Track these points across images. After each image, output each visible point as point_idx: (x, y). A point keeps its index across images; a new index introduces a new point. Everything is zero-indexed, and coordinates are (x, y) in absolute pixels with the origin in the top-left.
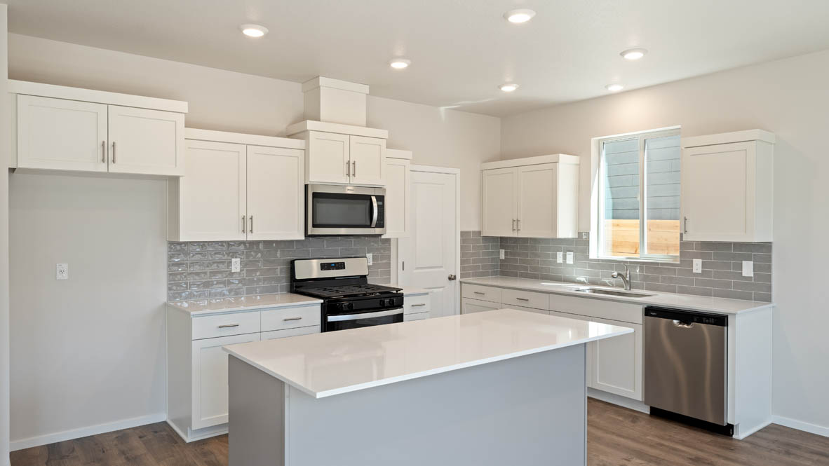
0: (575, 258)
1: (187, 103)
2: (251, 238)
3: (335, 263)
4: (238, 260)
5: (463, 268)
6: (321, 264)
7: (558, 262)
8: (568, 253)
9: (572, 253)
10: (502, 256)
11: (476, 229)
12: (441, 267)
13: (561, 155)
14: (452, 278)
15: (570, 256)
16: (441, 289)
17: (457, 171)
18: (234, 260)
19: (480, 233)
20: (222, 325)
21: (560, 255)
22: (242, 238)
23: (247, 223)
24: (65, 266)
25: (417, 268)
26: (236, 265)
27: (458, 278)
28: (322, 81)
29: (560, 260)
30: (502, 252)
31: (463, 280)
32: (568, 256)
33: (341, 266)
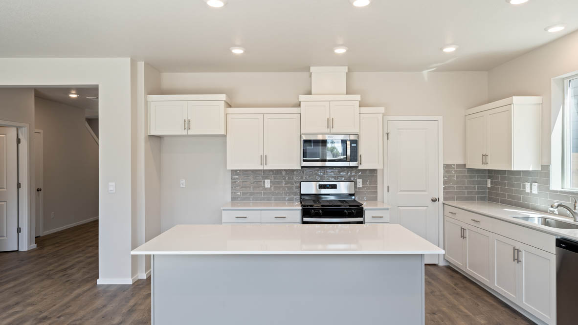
0: (539, 188)
1: (225, 95)
2: (266, 168)
3: (330, 185)
4: (269, 181)
5: (445, 193)
6: (319, 185)
7: (527, 191)
8: (533, 184)
9: (536, 184)
10: (489, 185)
11: (462, 163)
12: (425, 191)
13: (514, 98)
14: (434, 200)
15: (535, 186)
16: (425, 208)
17: (440, 118)
18: (266, 181)
19: (465, 165)
20: (238, 216)
21: (528, 185)
22: (261, 168)
23: (264, 159)
24: (184, 181)
25: (401, 191)
26: (267, 183)
27: (442, 200)
28: (312, 69)
29: (528, 190)
30: (489, 181)
31: (446, 202)
32: (533, 187)
33: (334, 187)
